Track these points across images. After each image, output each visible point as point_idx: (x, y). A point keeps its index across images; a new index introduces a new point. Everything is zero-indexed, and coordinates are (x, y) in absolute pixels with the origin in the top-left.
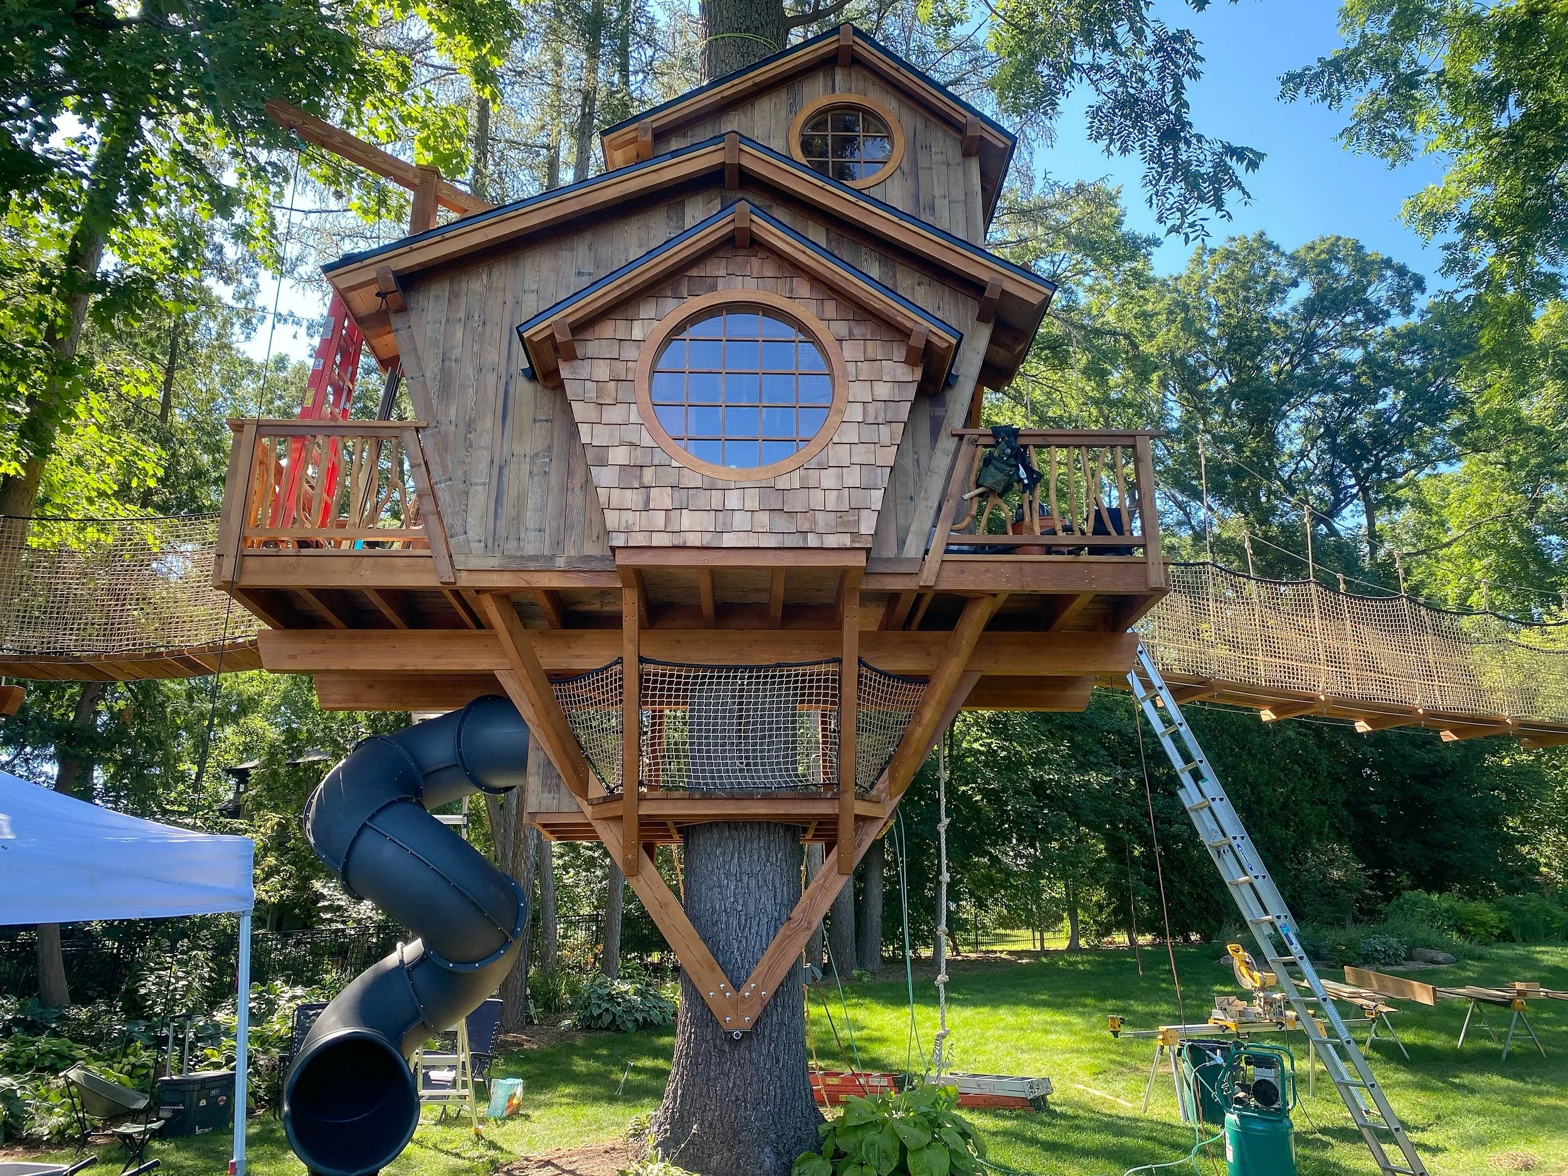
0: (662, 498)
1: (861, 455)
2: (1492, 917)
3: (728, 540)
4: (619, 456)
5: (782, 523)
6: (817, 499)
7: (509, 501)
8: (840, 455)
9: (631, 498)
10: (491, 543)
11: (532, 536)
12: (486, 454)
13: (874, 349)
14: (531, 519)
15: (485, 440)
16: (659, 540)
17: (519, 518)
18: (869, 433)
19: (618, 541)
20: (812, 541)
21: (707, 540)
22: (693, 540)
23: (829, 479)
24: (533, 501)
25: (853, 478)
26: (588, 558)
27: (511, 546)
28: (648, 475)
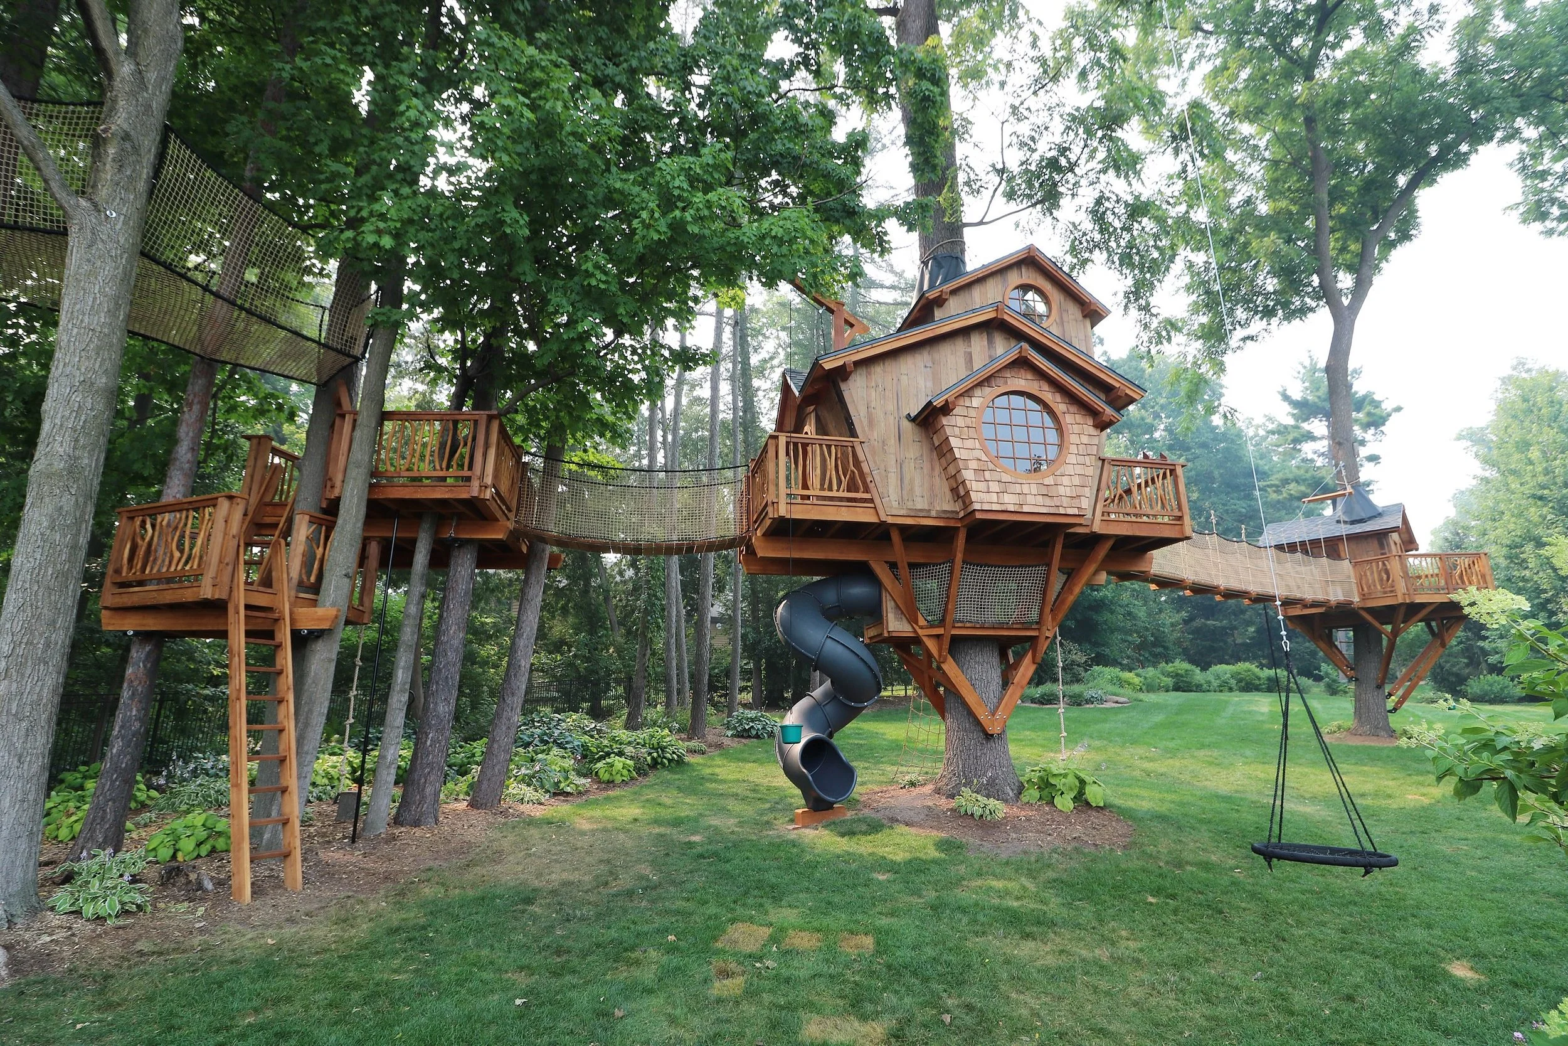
0: (995, 487)
1: (1079, 470)
2: (1137, 680)
3: (1026, 509)
4: (973, 465)
5: (1048, 502)
6: (1062, 490)
7: (906, 481)
8: (1069, 470)
9: (982, 486)
10: (901, 501)
11: (919, 499)
12: (893, 457)
13: (1079, 418)
14: (918, 491)
15: (892, 450)
16: (995, 507)
17: (912, 490)
18: (1081, 459)
19: (977, 506)
20: (1062, 511)
21: (1017, 508)
22: (1011, 508)
23: (1066, 481)
24: (917, 482)
25: (1077, 481)
26: (945, 512)
27: (910, 505)
28: (987, 474)
